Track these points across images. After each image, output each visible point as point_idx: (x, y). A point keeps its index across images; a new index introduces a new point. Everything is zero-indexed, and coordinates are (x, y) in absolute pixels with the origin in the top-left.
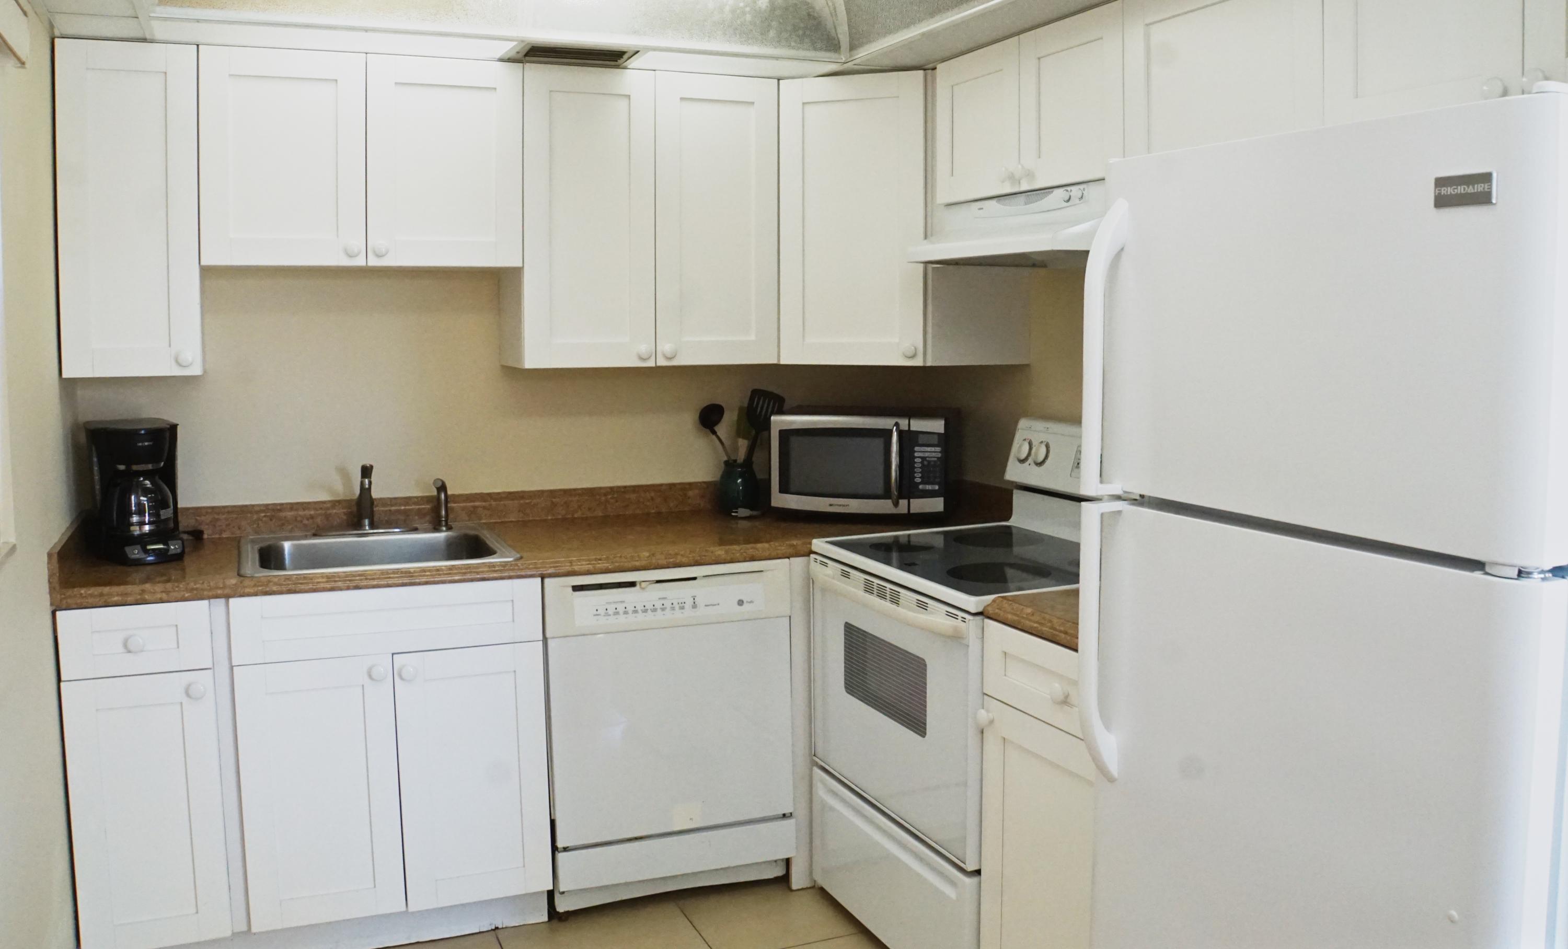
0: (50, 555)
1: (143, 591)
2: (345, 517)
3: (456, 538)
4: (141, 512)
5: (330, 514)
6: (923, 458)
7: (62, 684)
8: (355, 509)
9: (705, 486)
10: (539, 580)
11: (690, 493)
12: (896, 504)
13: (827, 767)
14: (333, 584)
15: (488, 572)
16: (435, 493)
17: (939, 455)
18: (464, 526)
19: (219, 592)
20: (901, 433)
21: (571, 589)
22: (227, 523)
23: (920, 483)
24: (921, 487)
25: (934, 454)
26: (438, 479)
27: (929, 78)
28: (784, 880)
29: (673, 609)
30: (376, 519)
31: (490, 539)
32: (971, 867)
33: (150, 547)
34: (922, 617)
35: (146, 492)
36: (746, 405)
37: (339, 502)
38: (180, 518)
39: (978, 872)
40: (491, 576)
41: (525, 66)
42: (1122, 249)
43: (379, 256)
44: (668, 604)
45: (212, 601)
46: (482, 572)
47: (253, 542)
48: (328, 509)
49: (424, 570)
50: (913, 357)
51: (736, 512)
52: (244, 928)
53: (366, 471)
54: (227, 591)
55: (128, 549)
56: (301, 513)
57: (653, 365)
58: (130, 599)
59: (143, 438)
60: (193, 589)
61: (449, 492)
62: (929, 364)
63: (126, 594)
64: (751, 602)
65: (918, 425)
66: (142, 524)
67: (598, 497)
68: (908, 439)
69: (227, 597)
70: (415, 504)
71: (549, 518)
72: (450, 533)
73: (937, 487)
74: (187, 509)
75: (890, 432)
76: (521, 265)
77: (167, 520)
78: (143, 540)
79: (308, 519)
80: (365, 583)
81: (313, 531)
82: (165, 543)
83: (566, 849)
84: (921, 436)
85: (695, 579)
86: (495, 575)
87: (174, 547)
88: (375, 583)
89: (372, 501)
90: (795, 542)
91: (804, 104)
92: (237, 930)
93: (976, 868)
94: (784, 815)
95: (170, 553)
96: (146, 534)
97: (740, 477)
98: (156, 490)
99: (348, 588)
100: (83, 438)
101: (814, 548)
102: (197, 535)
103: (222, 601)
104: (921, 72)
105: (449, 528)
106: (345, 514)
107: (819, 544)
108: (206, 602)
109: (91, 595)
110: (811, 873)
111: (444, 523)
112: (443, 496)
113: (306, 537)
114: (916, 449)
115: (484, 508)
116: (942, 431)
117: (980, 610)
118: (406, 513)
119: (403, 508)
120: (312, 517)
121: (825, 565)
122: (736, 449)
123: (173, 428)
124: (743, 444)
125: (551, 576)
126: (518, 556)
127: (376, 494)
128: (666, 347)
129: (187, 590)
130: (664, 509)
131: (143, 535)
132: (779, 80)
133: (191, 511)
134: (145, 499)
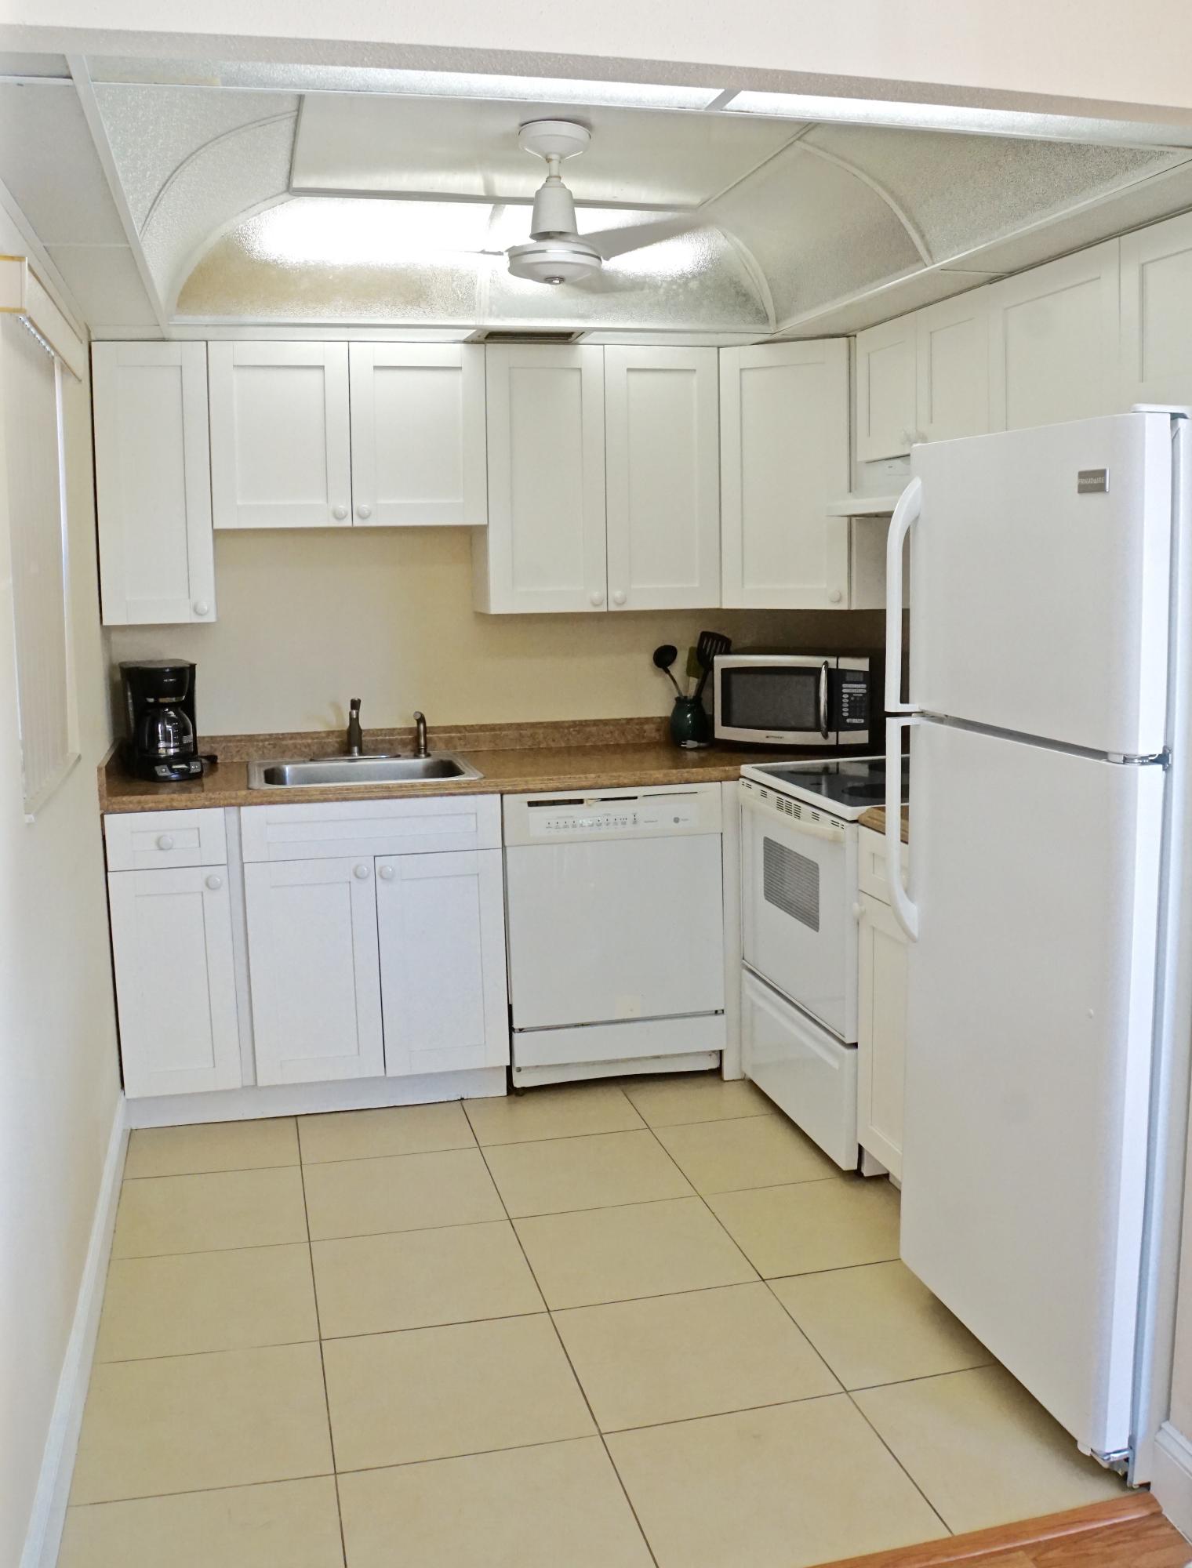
0: (99, 769)
1: (172, 800)
2: (337, 745)
3: (434, 763)
4: (167, 739)
5: (325, 743)
6: (850, 694)
7: (109, 874)
8: (345, 737)
9: (659, 720)
10: (499, 795)
11: (646, 727)
12: (826, 736)
13: (755, 970)
14: (325, 797)
15: (455, 788)
16: (415, 725)
17: (865, 691)
18: (440, 753)
19: (233, 801)
20: (830, 672)
21: (527, 804)
22: (238, 749)
23: (848, 717)
24: (848, 721)
25: (860, 691)
26: (416, 712)
27: (852, 344)
28: (717, 1072)
29: (616, 824)
30: (364, 748)
31: (460, 764)
32: (848, 1041)
33: (174, 767)
34: (813, 825)
35: (171, 721)
36: (696, 645)
37: (333, 732)
38: (198, 745)
39: (855, 1045)
40: (457, 791)
41: (487, 347)
42: (917, 518)
43: (362, 517)
44: (611, 820)
45: (227, 808)
46: (450, 788)
47: (260, 765)
48: (323, 738)
49: (401, 786)
50: (839, 601)
51: (685, 744)
52: (252, 1083)
53: (355, 705)
54: (239, 801)
55: (157, 768)
56: (299, 741)
57: (605, 610)
58: (161, 806)
59: (168, 676)
60: (211, 799)
61: (428, 725)
62: (853, 608)
63: (159, 802)
64: (686, 820)
65: (847, 663)
66: (167, 748)
67: (561, 730)
68: (836, 678)
69: (240, 805)
70: (399, 734)
71: (518, 748)
72: (428, 760)
73: (862, 721)
74: (204, 738)
75: (819, 670)
76: (486, 523)
77: (189, 744)
78: (168, 761)
79: (305, 747)
80: (352, 796)
81: (310, 757)
82: (188, 764)
83: (521, 1030)
84: (848, 674)
85: (636, 798)
86: (462, 791)
87: (195, 767)
88: (360, 795)
89: (360, 731)
90: (727, 768)
91: (741, 370)
92: (246, 1084)
93: (853, 1041)
94: (716, 1012)
95: (192, 772)
96: (171, 756)
97: (689, 712)
98: (180, 719)
99: (337, 800)
100: (118, 677)
101: (742, 774)
102: (212, 759)
103: (236, 808)
104: (845, 339)
105: (428, 755)
106: (337, 742)
107: (747, 769)
108: (220, 810)
109: (131, 802)
110: (741, 1064)
111: (423, 751)
112: (422, 726)
113: (304, 762)
114: (844, 685)
115: (460, 739)
116: (867, 669)
117: (855, 818)
118: (391, 742)
119: (387, 738)
120: (309, 745)
121: (749, 786)
122: (687, 687)
123: (193, 667)
124: (694, 682)
125: (509, 792)
126: (482, 776)
127: (364, 724)
128: (617, 594)
129: (206, 799)
130: (622, 742)
131: (169, 757)
132: (719, 348)
133: (206, 739)
134: (170, 727)
